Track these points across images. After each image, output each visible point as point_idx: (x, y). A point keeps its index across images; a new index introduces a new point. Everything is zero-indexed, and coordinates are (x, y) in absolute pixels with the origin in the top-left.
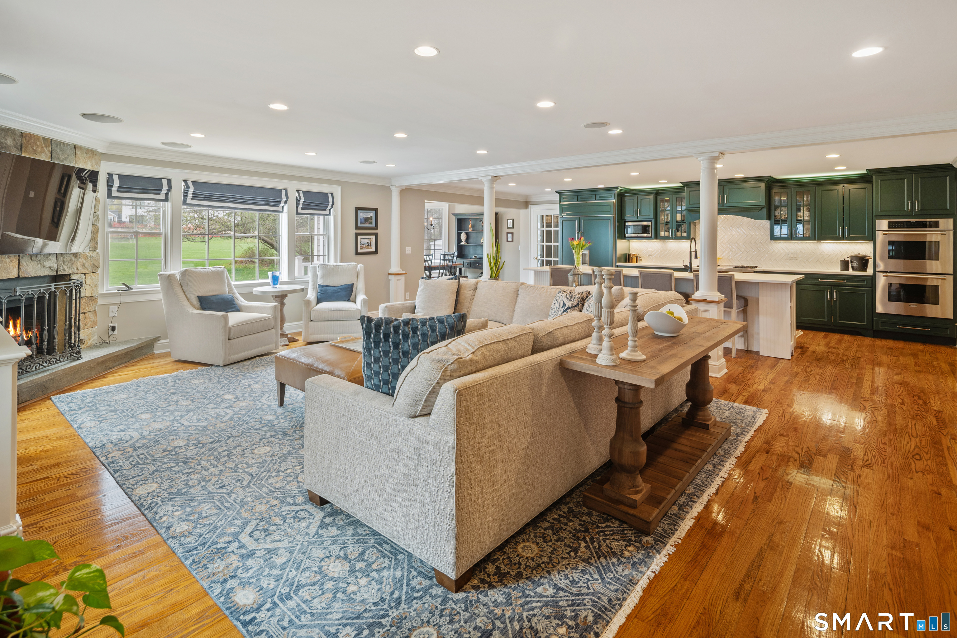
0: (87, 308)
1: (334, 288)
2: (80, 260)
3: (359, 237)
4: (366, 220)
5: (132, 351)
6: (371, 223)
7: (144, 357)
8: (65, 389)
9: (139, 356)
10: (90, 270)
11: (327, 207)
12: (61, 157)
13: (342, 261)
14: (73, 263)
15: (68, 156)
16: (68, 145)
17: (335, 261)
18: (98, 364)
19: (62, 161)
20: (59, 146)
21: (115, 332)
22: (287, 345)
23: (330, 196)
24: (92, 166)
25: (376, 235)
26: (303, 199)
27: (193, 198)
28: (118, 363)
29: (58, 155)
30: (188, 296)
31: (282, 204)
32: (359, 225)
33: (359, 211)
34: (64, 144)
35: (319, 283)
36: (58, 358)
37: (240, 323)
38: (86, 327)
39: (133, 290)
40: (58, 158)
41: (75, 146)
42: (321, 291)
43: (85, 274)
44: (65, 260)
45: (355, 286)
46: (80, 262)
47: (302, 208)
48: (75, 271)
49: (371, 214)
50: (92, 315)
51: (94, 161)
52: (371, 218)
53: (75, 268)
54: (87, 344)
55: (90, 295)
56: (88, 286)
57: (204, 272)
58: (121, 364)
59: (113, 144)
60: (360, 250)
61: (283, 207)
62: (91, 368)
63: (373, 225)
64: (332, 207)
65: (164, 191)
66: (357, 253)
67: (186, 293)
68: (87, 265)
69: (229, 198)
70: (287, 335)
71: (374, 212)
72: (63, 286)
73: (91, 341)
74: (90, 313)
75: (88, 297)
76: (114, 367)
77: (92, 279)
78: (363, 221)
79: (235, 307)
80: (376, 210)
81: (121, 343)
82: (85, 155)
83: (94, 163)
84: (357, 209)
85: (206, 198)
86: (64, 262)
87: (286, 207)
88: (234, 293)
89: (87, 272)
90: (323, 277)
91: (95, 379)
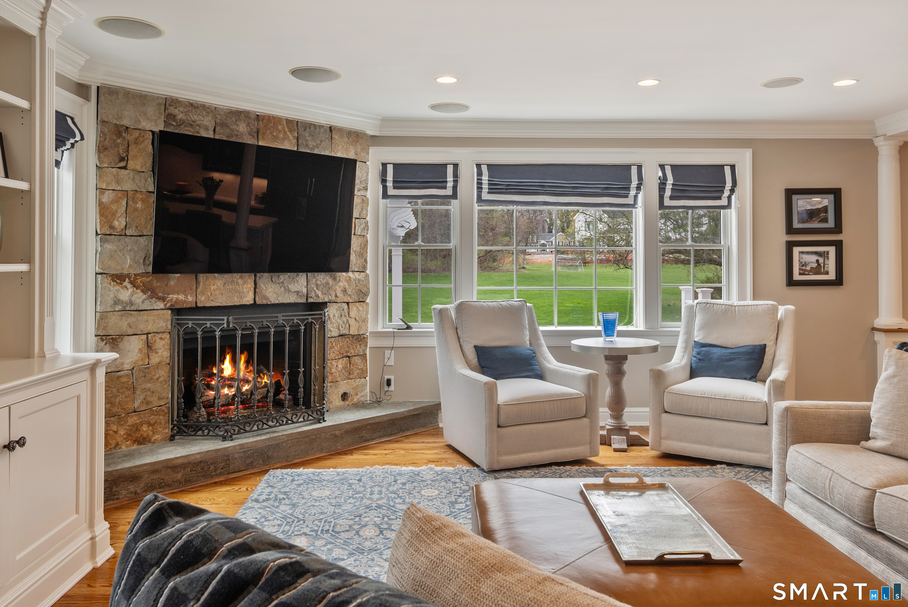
0: (352, 351)
1: (724, 351)
2: (341, 284)
3: (796, 250)
4: (812, 214)
5: (402, 419)
6: (825, 220)
7: (422, 430)
8: (296, 461)
9: (413, 428)
10: (355, 297)
11: (722, 192)
12: (311, 144)
13: (755, 298)
14: (329, 288)
15: (321, 141)
16: (321, 127)
17: (742, 296)
18: (347, 432)
19: (313, 149)
20: (308, 130)
21: (392, 388)
22: (624, 451)
23: (727, 171)
24: (356, 154)
25: (839, 245)
26: (670, 181)
27: (491, 191)
28: (378, 434)
29: (306, 141)
30: (462, 344)
31: (633, 192)
32: (796, 225)
33: (795, 197)
34: (315, 126)
35: (696, 339)
36: (290, 418)
37: (518, 400)
38: (351, 376)
39: (414, 330)
40: (307, 146)
41: (330, 128)
42: (698, 354)
43: (348, 303)
44: (319, 283)
45: (769, 351)
46: (340, 287)
47: (672, 198)
48: (333, 298)
49: (825, 201)
50: (360, 361)
51: (359, 147)
52: (825, 209)
53: (333, 296)
54: (352, 400)
55: (356, 333)
56: (353, 320)
57: (489, 307)
58: (384, 436)
59: (386, 121)
60: (797, 277)
61: (636, 197)
62: (335, 436)
63: (831, 224)
64: (732, 191)
65: (450, 184)
66: (791, 282)
67: (461, 340)
68: (349, 292)
69: (543, 186)
70: (628, 431)
71: (832, 197)
72: (295, 318)
73: (358, 397)
74: (357, 357)
75: (353, 336)
76: (373, 439)
77: (359, 310)
78: (805, 216)
79: (533, 370)
80: (836, 193)
81: (396, 404)
82: (346, 139)
83: (359, 150)
84: (790, 193)
85: (508, 190)
86: (317, 285)
87: (640, 197)
88: (539, 345)
89: (351, 301)
90: (704, 326)
91: (339, 454)
